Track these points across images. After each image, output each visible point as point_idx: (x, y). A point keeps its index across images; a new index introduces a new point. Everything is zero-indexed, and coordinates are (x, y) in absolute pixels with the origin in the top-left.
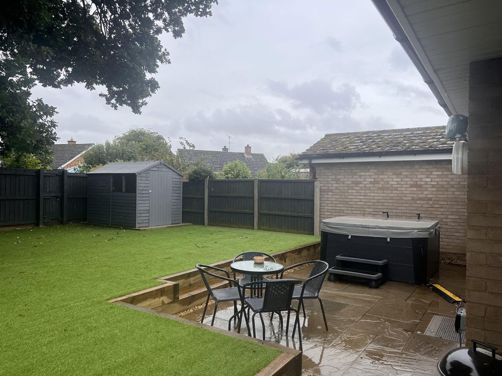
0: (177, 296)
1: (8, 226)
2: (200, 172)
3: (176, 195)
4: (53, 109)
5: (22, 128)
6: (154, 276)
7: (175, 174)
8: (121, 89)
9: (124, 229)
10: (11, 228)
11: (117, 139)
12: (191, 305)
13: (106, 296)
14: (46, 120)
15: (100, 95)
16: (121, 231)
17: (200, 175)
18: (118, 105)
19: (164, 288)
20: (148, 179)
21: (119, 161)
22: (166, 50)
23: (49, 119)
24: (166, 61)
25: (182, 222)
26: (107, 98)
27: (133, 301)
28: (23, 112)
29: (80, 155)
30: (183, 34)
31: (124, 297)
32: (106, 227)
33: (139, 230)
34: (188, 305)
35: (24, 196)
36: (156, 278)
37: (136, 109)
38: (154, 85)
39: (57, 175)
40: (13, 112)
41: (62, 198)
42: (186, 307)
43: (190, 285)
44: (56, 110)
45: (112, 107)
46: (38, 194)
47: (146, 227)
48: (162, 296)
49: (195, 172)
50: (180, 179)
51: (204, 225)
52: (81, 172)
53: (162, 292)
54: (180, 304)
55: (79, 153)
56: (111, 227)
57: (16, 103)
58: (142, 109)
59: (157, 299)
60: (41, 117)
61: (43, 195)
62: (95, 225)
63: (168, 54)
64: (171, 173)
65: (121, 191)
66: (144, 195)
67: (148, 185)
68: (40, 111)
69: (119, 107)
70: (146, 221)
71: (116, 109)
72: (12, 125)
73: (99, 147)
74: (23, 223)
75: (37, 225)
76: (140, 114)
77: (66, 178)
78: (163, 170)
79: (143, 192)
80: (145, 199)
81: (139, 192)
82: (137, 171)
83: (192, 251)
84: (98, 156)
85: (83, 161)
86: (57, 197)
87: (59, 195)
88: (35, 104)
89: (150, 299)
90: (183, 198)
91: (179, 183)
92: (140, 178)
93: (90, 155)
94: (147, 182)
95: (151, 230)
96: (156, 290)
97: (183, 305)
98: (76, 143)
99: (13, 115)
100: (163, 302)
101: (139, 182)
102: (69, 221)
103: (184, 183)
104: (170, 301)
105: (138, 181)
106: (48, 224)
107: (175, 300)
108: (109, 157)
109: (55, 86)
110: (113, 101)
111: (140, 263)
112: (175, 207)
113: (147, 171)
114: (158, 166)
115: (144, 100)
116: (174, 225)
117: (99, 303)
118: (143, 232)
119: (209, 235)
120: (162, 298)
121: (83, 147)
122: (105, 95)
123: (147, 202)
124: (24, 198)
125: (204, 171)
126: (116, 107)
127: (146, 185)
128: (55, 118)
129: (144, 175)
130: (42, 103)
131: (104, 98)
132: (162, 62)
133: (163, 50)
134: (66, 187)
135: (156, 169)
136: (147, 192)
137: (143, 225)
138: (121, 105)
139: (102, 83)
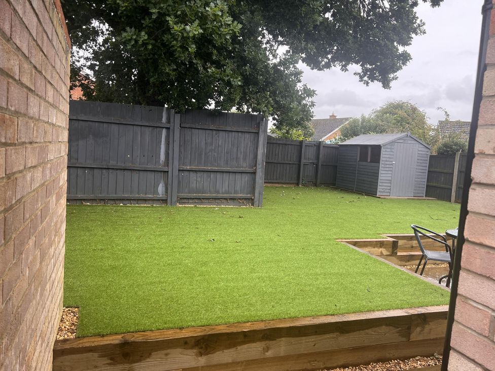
0: (395, 251)
1: (278, 183)
2: (452, 145)
3: (421, 168)
4: (314, 91)
5: (291, 109)
6: (379, 232)
7: (422, 146)
8: (374, 66)
9: (366, 195)
10: (280, 185)
11: (375, 112)
12: (409, 263)
13: (335, 237)
14: (307, 101)
15: (355, 74)
16: (363, 197)
17: (451, 148)
18: (369, 81)
19: (383, 241)
20: (393, 150)
21: (372, 133)
22: (421, 21)
23: (310, 99)
24: (421, 32)
25: (426, 196)
26: (360, 76)
27: (355, 244)
28: (292, 97)
29: (338, 129)
30: (441, 3)
31: (349, 240)
32: (351, 192)
33: (379, 198)
34: (406, 262)
35: (290, 161)
36: (379, 234)
37: (386, 84)
38: (406, 57)
39: (315, 145)
40: (285, 96)
41: (317, 165)
42: (404, 263)
43: (412, 247)
44: (316, 92)
45: (364, 84)
46: (300, 161)
47: (387, 196)
48: (381, 247)
49: (445, 145)
50: (427, 152)
51: (450, 201)
52: (336, 144)
53: (381, 244)
54: (398, 258)
55: (338, 127)
56: (354, 193)
57: (288, 90)
58: (392, 84)
59: (376, 249)
60: (304, 98)
61: (303, 161)
62: (342, 190)
63: (424, 24)
64: (417, 145)
65: (366, 161)
66: (387, 166)
67: (392, 156)
68: (304, 94)
69: (371, 83)
70: (387, 191)
71: (367, 85)
72: (284, 107)
73: (355, 121)
74: (288, 182)
75: (298, 184)
76: (390, 89)
77: (321, 148)
78: (409, 142)
79: (387, 163)
80: (387, 169)
81: (383, 162)
82: (383, 143)
83: (423, 221)
84: (353, 130)
85: (340, 134)
86: (314, 164)
87: (315, 161)
88: (301, 89)
89: (370, 247)
90: (428, 171)
91: (425, 156)
92: (384, 150)
93: (347, 128)
94: (392, 153)
95: (391, 199)
96: (376, 241)
97: (401, 261)
98: (337, 117)
99: (286, 99)
100: (381, 253)
101: (384, 153)
102: (321, 184)
103: (431, 157)
104: (389, 253)
105: (382, 153)
106: (305, 185)
107: (393, 254)
108: (363, 130)
109: (320, 69)
110: (366, 78)
111: (370, 222)
112: (419, 180)
113: (393, 143)
114: (405, 138)
115: (395, 74)
116: (417, 198)
117: (330, 239)
118: (383, 200)
119: (451, 211)
120: (380, 249)
121: (341, 121)
122: (359, 74)
123: (390, 172)
124: (290, 163)
125: (456, 144)
126: (367, 83)
127: (390, 156)
128: (314, 99)
129: (389, 147)
130: (307, 87)
131: (358, 77)
132: (416, 34)
133: (418, 21)
134: (321, 156)
135: (401, 141)
136: (390, 163)
137: (384, 194)
138: (372, 81)
139: (357, 63)
